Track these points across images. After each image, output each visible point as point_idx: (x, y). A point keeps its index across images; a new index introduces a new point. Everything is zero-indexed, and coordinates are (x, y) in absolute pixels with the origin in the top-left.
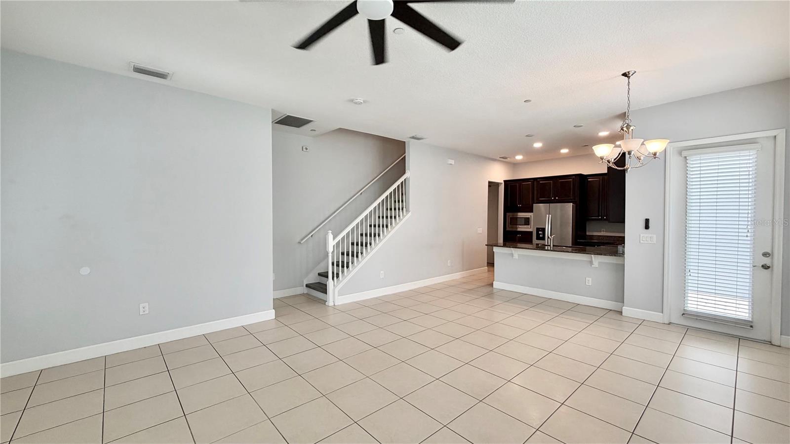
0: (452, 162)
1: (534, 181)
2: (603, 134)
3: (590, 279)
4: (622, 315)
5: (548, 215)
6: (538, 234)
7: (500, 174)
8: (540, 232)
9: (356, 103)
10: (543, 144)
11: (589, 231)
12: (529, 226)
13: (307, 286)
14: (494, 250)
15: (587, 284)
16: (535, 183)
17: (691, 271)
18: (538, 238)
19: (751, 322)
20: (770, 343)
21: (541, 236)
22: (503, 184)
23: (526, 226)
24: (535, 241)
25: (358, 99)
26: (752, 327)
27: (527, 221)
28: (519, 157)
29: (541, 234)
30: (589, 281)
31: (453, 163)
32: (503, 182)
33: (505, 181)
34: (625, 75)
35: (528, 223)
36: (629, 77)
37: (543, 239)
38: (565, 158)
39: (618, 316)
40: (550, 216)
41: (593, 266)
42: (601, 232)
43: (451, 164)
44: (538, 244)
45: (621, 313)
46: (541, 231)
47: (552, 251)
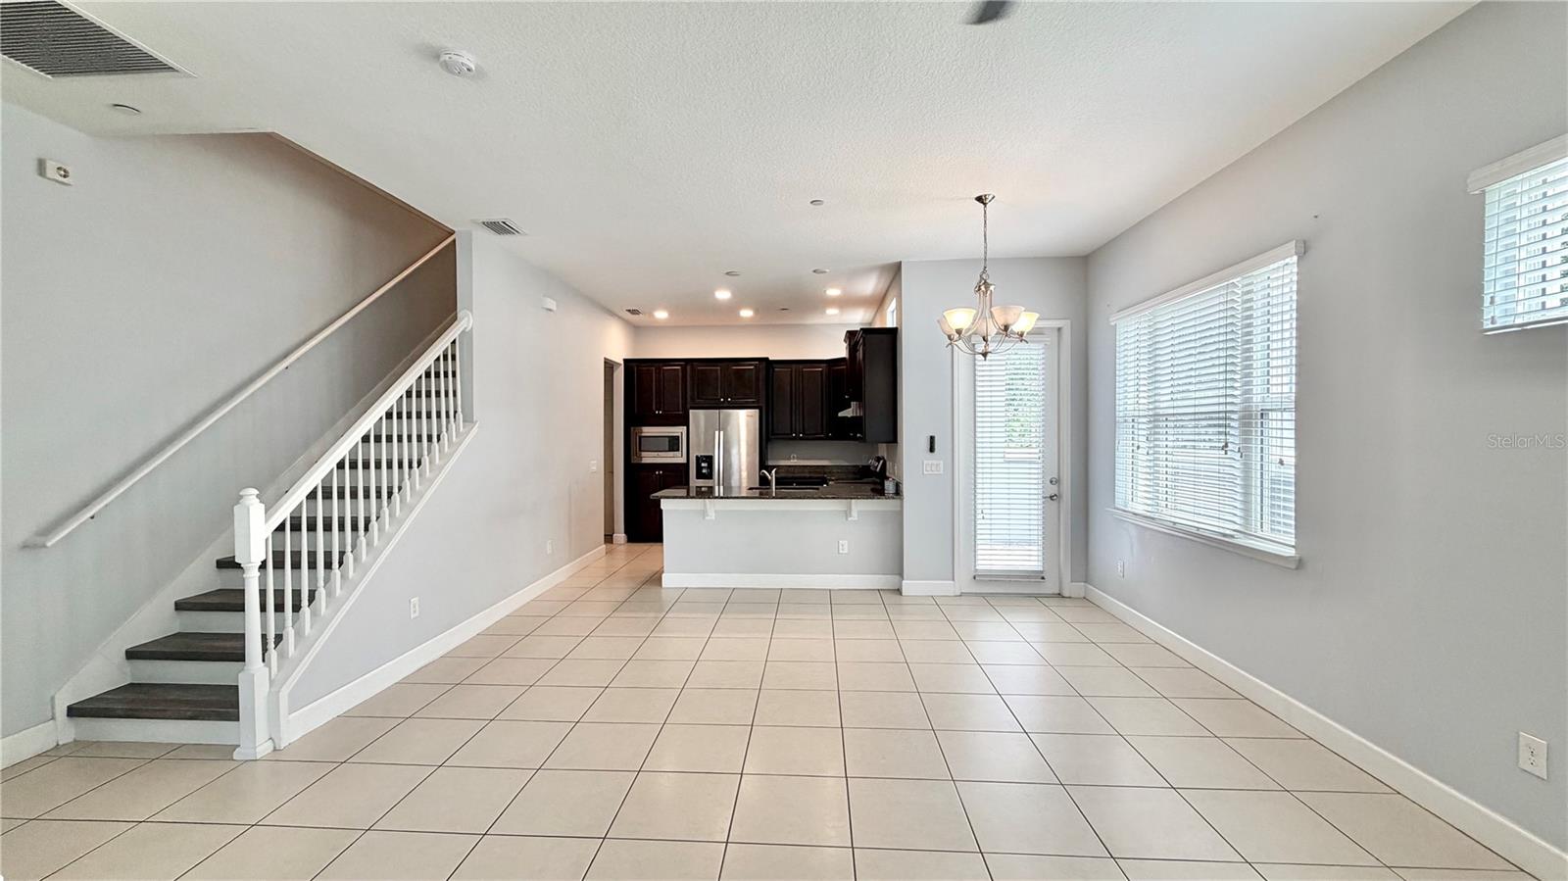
0: (551, 304)
1: (686, 365)
2: (833, 292)
3: (845, 543)
4: (901, 594)
5: (717, 432)
6: (699, 468)
7: (618, 346)
8: (703, 465)
9: (447, 67)
10: (733, 293)
11: (773, 459)
12: (678, 454)
13: (74, 712)
14: (662, 507)
15: (841, 551)
16: (688, 368)
17: (985, 511)
18: (700, 475)
19: (1042, 572)
20: (1060, 595)
21: (704, 471)
22: (622, 367)
23: (671, 454)
24: (695, 482)
25: (463, 53)
26: (1043, 578)
27: (674, 444)
28: (661, 315)
29: (704, 467)
30: (845, 546)
31: (554, 308)
32: (622, 362)
33: (625, 361)
34: (979, 199)
35: (675, 448)
36: (985, 204)
37: (710, 476)
38: (747, 327)
39: (895, 598)
40: (722, 433)
41: (850, 519)
42: (789, 459)
43: (550, 310)
44: (701, 487)
45: (899, 591)
46: (704, 462)
47: (722, 498)
